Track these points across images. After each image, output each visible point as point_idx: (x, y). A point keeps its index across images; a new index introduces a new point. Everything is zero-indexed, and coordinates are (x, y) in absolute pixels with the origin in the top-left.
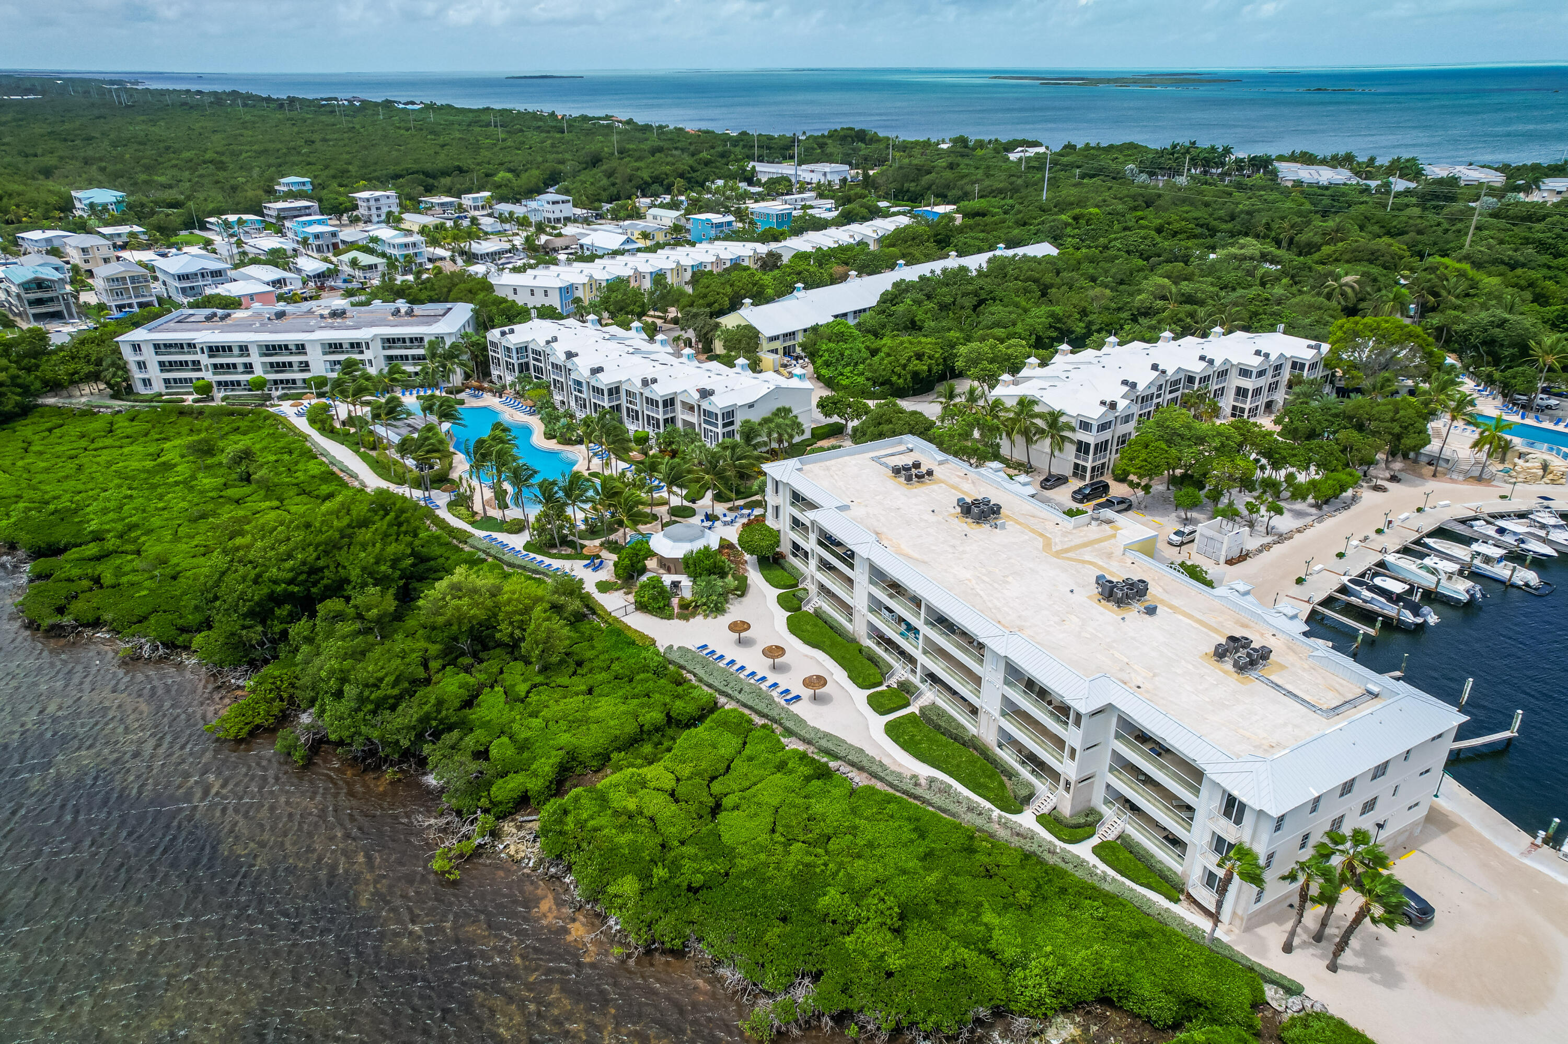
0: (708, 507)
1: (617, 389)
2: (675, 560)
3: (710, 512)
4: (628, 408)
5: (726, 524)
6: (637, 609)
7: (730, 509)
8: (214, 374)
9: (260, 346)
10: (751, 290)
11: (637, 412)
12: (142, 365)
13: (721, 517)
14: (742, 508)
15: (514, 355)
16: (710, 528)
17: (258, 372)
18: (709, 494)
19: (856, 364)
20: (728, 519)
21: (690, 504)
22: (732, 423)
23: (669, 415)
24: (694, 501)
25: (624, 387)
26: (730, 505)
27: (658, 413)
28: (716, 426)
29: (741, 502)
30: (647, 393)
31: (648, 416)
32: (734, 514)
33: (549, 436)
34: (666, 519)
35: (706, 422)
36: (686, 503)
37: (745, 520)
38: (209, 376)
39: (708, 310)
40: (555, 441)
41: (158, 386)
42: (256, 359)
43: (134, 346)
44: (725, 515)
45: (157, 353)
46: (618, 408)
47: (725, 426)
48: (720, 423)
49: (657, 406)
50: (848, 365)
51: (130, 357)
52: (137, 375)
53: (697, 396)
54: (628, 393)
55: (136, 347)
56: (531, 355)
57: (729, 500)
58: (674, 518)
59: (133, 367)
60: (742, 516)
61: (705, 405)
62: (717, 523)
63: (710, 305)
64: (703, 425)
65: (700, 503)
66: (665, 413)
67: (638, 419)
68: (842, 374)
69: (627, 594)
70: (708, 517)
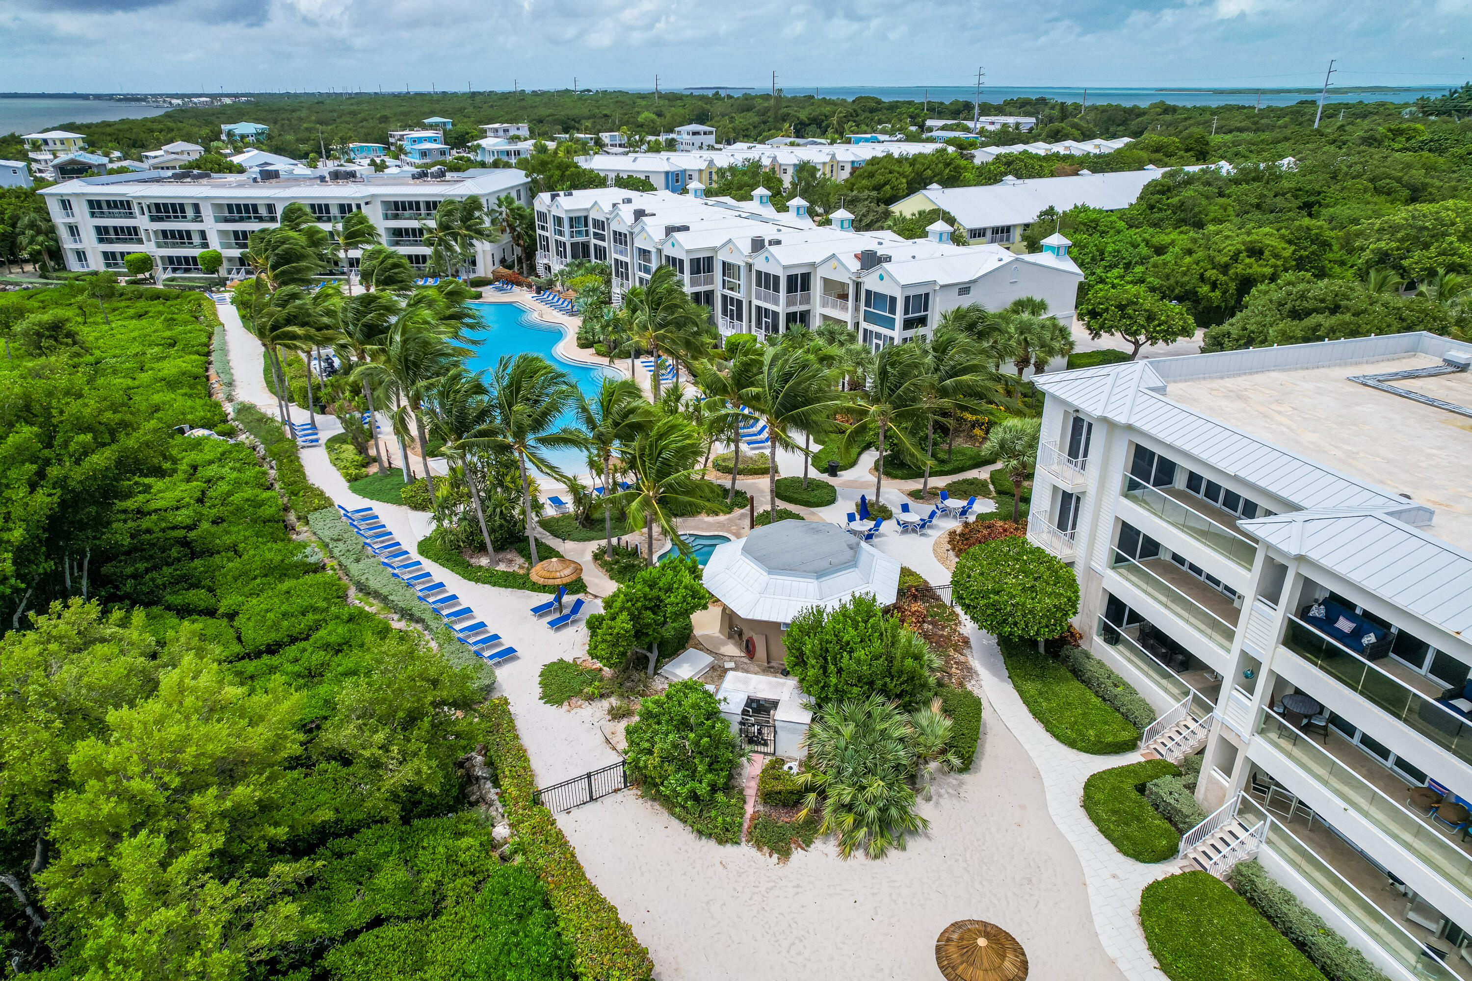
0: (865, 485)
1: (710, 260)
2: (770, 628)
3: (871, 497)
4: (724, 297)
5: (906, 528)
6: (628, 781)
7: (916, 495)
8: (159, 245)
9: (217, 207)
10: (941, 173)
11: (739, 303)
12: (73, 230)
13: (896, 510)
14: (945, 494)
15: (566, 229)
16: (869, 537)
17: (215, 243)
18: (869, 458)
19: (1128, 266)
20: (913, 517)
21: (825, 477)
22: (923, 321)
23: (798, 308)
24: (833, 470)
25: (721, 257)
26: (916, 485)
27: (776, 303)
28: (890, 324)
29: (939, 482)
30: (760, 264)
31: (759, 308)
32: (926, 509)
33: (585, 343)
34: (763, 506)
35: (868, 317)
36: (813, 473)
37: (955, 525)
38: (149, 248)
39: (874, 194)
40: (592, 351)
41: (96, 263)
42: (211, 226)
43: (63, 202)
44: (905, 508)
45: (93, 215)
46: (709, 297)
47: (908, 324)
48: (899, 317)
49: (776, 289)
50: (1112, 267)
51: (59, 218)
52: (68, 244)
53: (855, 266)
54: (727, 267)
55: (66, 204)
56: (592, 230)
57: (916, 473)
58: (782, 505)
59: (63, 233)
60: (946, 512)
61: (871, 282)
62: (887, 526)
63: (878, 188)
64: (863, 325)
65: (846, 476)
66: (789, 303)
67: (740, 318)
68: (1102, 281)
69: (616, 715)
70: (865, 509)
